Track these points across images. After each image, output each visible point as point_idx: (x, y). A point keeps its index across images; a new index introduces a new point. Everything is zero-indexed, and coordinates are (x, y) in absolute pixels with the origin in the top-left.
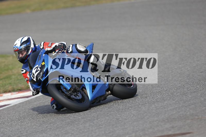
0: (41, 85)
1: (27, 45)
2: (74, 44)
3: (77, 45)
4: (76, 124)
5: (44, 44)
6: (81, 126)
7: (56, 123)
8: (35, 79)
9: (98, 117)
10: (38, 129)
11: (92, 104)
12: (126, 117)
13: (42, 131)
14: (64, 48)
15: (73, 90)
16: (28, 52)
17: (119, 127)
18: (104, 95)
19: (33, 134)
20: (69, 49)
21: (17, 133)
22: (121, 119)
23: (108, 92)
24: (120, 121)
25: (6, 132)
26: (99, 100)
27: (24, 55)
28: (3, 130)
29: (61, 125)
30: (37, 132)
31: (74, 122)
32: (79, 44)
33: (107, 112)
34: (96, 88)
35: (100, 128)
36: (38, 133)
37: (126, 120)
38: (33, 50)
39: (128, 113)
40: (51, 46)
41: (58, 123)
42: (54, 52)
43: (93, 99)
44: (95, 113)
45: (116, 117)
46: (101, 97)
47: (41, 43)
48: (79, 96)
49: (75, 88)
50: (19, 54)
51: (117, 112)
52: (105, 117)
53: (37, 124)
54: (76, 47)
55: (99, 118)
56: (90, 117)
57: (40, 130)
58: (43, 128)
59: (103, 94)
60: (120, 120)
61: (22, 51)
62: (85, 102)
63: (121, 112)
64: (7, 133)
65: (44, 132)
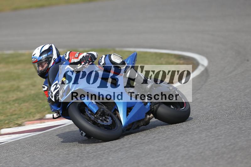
0: (61, 107)
1: (48, 55)
2: (108, 54)
3: (111, 55)
5: (69, 53)
8: (53, 99)
11: (127, 130)
15: (101, 114)
16: (49, 63)
18: (143, 120)
20: (101, 60)
23: (149, 115)
26: (136, 126)
27: (44, 68)
32: (114, 54)
34: (132, 111)
35: (219, 139)
36: (144, 144)
38: (55, 61)
40: (78, 57)
41: (168, 133)
42: (79, 65)
43: (127, 125)
45: (238, 126)
46: (139, 121)
47: (66, 53)
48: (107, 122)
49: (103, 111)
50: (39, 66)
51: (240, 120)
52: (225, 125)
54: (110, 58)
55: (218, 127)
56: (207, 126)
57: (146, 141)
58: (149, 139)
59: (141, 118)
60: (243, 129)
61: (42, 63)
62: (116, 128)
63: (245, 119)
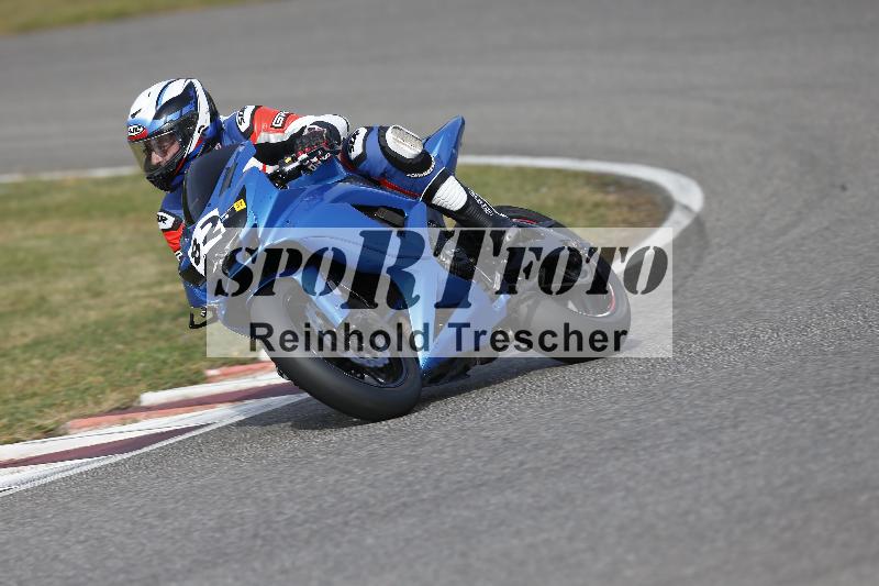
1: (181, 115)
3: (386, 129)
4: (644, 449)
5: (254, 112)
6: (666, 456)
7: (561, 448)
9: (736, 418)
10: (486, 473)
12: (856, 417)
13: (500, 479)
14: (332, 147)
16: (185, 142)
17: (830, 459)
19: (464, 493)
20: (353, 143)
21: (397, 489)
22: (835, 424)
24: (832, 431)
25: (350, 486)
28: (337, 481)
29: (583, 455)
30: (482, 485)
31: (636, 441)
32: (396, 128)
33: (776, 395)
35: (749, 463)
36: (484, 488)
37: (860, 426)
38: (205, 135)
39: (865, 396)
40: (282, 127)
41: (568, 447)
44: (724, 402)
45: (814, 417)
47: (242, 111)
50: (149, 151)
51: (818, 396)
52: (769, 416)
53: (480, 453)
54: (382, 139)
55: (743, 422)
56: (704, 419)
57: (493, 477)
58: (504, 468)
60: (831, 428)
63: (837, 392)
64: (353, 493)
65: (512, 487)
